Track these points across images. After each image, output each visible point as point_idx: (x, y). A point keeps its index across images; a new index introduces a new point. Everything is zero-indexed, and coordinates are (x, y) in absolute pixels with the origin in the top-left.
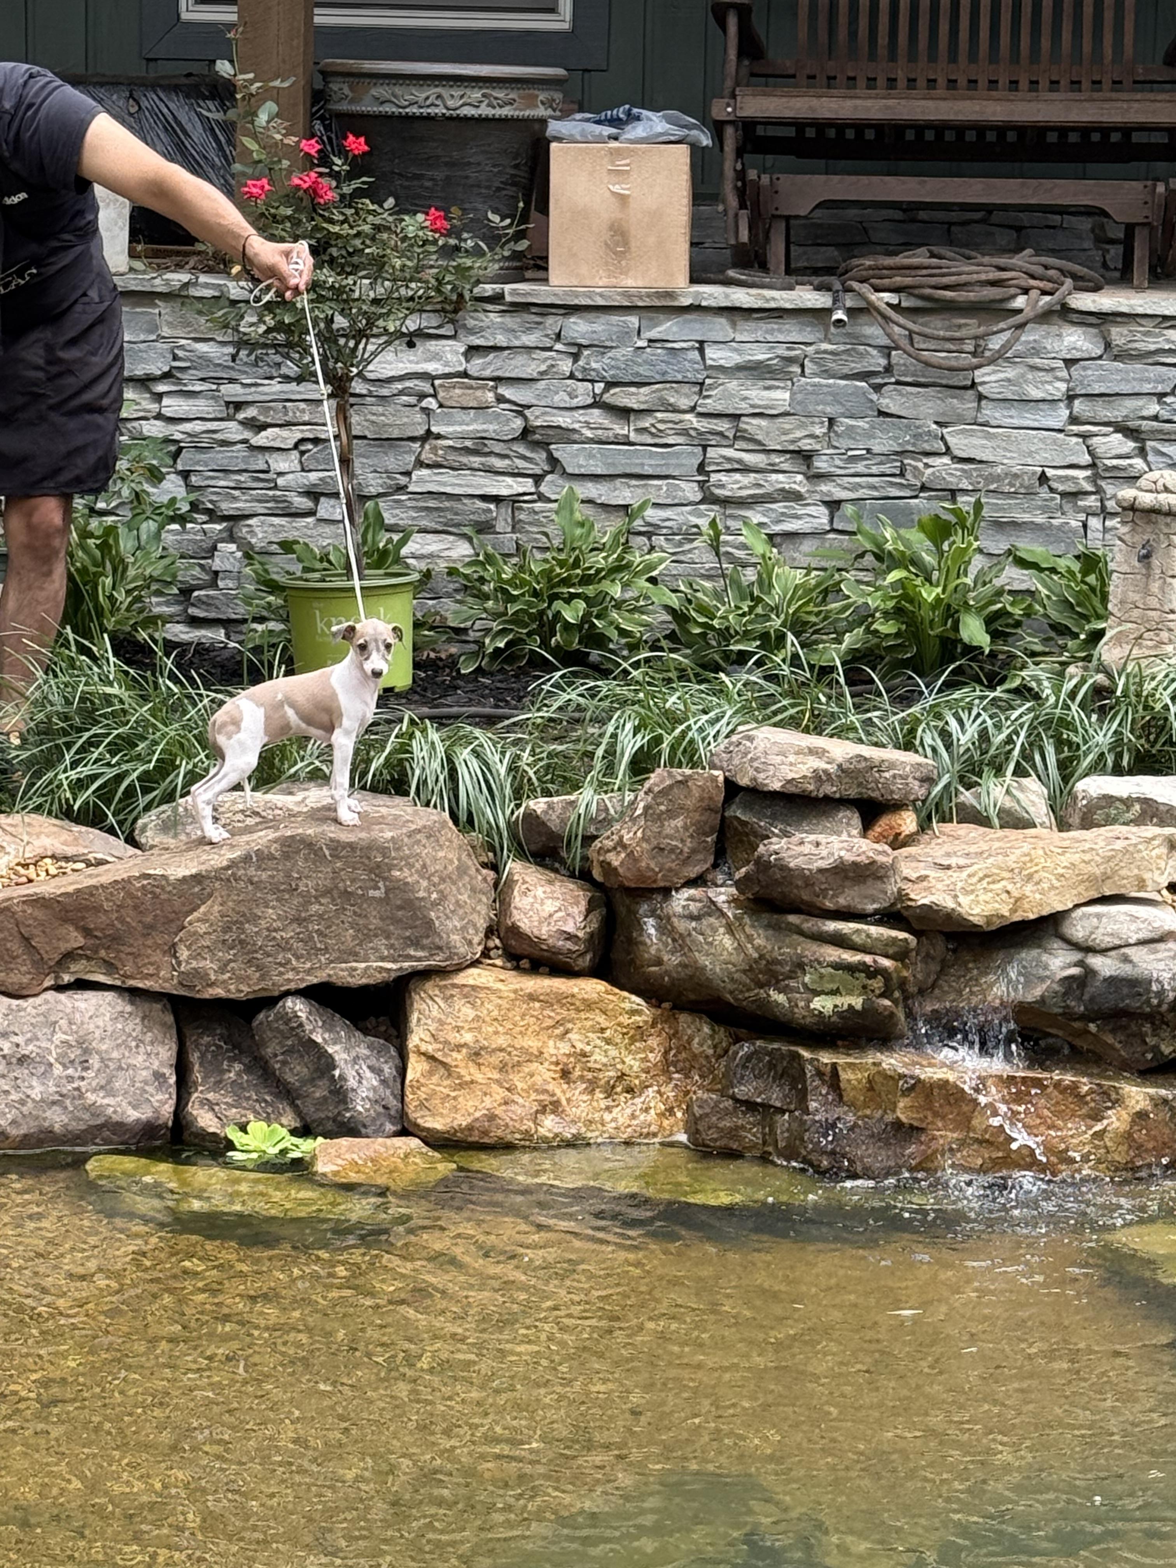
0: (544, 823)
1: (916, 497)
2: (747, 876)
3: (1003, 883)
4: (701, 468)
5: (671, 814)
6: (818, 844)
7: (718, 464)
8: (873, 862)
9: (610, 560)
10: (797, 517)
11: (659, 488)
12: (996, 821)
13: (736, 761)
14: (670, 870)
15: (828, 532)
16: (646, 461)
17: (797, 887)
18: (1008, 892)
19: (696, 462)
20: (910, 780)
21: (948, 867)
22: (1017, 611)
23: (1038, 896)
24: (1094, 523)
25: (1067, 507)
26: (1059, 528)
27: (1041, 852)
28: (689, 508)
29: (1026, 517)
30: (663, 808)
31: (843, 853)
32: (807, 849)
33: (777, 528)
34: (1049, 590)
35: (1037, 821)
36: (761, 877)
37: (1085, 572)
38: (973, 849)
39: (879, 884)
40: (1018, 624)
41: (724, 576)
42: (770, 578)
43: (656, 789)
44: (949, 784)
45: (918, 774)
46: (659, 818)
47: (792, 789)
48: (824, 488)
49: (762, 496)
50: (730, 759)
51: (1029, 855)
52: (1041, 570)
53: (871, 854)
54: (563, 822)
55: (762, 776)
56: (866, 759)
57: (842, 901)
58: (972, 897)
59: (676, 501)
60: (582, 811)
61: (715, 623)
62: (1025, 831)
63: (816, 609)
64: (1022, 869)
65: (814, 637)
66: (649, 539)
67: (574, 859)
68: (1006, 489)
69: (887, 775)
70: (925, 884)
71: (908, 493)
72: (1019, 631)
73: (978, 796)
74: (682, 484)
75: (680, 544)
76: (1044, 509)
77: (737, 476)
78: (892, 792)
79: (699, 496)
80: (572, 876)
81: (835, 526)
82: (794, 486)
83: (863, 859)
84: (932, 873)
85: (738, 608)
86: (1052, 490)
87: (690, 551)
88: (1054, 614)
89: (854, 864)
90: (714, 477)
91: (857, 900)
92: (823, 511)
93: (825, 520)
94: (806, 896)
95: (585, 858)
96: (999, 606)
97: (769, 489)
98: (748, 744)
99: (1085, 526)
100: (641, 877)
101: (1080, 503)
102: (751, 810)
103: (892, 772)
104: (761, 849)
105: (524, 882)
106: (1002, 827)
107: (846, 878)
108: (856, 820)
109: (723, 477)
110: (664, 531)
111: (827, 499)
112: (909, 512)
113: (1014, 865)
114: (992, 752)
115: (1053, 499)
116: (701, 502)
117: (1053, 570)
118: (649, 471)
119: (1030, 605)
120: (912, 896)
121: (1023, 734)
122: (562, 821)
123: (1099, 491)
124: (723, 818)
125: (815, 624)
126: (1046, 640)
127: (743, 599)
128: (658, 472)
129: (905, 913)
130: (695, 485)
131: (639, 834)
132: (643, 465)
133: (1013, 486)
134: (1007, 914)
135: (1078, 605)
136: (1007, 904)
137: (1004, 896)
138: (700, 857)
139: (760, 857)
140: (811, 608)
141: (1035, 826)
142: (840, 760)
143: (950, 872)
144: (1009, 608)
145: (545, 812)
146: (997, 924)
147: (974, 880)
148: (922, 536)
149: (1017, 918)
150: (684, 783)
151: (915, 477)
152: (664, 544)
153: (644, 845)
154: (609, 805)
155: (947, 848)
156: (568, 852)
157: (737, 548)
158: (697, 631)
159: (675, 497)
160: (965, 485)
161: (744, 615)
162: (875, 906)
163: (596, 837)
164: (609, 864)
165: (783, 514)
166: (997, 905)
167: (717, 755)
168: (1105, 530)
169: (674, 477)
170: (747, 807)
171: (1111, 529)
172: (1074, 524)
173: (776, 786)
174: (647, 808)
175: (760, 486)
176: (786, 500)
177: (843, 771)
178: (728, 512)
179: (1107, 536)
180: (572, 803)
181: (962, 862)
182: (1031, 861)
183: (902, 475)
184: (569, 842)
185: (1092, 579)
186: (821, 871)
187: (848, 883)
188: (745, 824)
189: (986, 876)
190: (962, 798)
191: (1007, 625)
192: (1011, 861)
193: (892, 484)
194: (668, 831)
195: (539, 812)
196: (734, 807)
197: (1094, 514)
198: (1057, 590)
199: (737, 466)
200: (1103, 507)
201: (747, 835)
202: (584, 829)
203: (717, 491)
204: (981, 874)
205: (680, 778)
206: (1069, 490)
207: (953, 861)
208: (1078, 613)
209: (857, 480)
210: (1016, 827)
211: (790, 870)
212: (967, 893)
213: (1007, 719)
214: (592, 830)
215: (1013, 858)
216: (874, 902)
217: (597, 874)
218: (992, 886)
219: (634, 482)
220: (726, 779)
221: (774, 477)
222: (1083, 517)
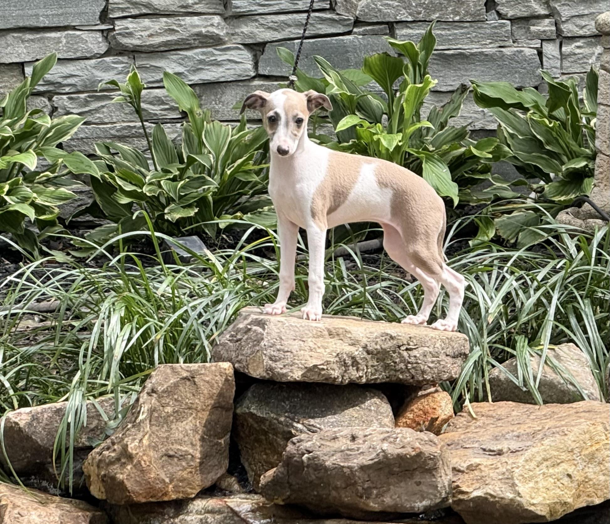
0: (28, 438)
1: (349, 33)
2: (275, 482)
3: (564, 466)
4: (104, 16)
5: (179, 416)
6: (354, 438)
7: (123, 10)
8: (420, 454)
9: (17, 126)
10: (217, 64)
11: (59, 41)
12: (538, 396)
13: (247, 350)
14: (182, 480)
15: (254, 78)
16: (41, 12)
17: (336, 488)
18: (569, 476)
19: (98, 10)
20: (442, 357)
21: (500, 453)
22: (485, 154)
23: (602, 478)
24: (550, 49)
25: (519, 33)
26: (512, 58)
27: (600, 428)
28: (93, 62)
29: (475, 48)
30: (169, 409)
31: (385, 446)
32: (343, 444)
33: (196, 78)
34: (514, 128)
35: (585, 393)
36: (293, 480)
37: (553, 106)
38: (522, 430)
39: (427, 479)
40: (486, 170)
41: (146, 135)
42: (200, 136)
43: (160, 389)
44: (481, 358)
45: (449, 351)
46: (166, 421)
47: (315, 378)
48: (245, 29)
49: (177, 42)
50: (239, 349)
51: (588, 431)
52: (506, 106)
53: (417, 445)
54: (51, 434)
55: (279, 365)
56: (392, 338)
57: (388, 500)
58: (531, 484)
59: (79, 55)
60: (71, 419)
61: (145, 189)
62: (574, 405)
63: (256, 168)
64: (582, 448)
65: (255, 199)
66: (50, 99)
67: (66, 475)
68: (451, 18)
69: (415, 353)
70: (477, 473)
71: (341, 30)
72: (489, 177)
73: (514, 371)
74: (84, 35)
75: (86, 103)
76: (494, 38)
77: (146, 22)
78: (423, 372)
79: (103, 48)
80: (65, 494)
81: (261, 72)
82: (211, 29)
83: (409, 451)
84: (485, 461)
85: (167, 172)
86: (500, 16)
87: (97, 110)
88: (522, 156)
89: (401, 458)
90: (119, 25)
91: (404, 497)
92: (246, 56)
93: (249, 66)
94: (347, 498)
95: (79, 473)
96: (463, 149)
97: (183, 34)
98: (260, 330)
99: (540, 54)
100: (150, 489)
101: (532, 28)
102: (267, 404)
103: (421, 350)
104: (290, 448)
105: (15, 506)
106: (545, 402)
107: (391, 473)
108: (386, 408)
109: (130, 24)
110: (67, 89)
111: (251, 41)
112: (344, 50)
113: (574, 445)
114: (524, 319)
115: (503, 26)
116: (107, 54)
117: (519, 106)
118: (44, 22)
119: (498, 147)
120: (464, 488)
121: (555, 296)
122: (49, 433)
123: (552, 14)
124: (235, 416)
125: (256, 184)
126: (515, 185)
127: (170, 162)
128: (55, 22)
129: (457, 508)
130: (99, 35)
131: (145, 442)
132: (37, 15)
133: (458, 14)
134: (570, 500)
135: (548, 143)
136: (570, 489)
137: (566, 480)
138: (215, 461)
139: (291, 457)
140: (251, 166)
141: (583, 399)
142: (364, 341)
143: (503, 459)
144: (475, 152)
145: (30, 424)
146: (561, 512)
147: (533, 464)
148: (367, 77)
149: (581, 503)
150: (190, 379)
151: (348, 10)
152: (67, 104)
153: (152, 453)
154: (101, 411)
155: (492, 430)
156: (59, 467)
157: (151, 103)
158: (125, 200)
159: (77, 50)
160: (404, 16)
161: (174, 179)
162: (425, 503)
163: (91, 448)
164: (113, 478)
165: (201, 62)
166: (558, 491)
167: (224, 345)
168: (563, 57)
169: (74, 28)
170: (263, 401)
171: (569, 55)
172: (528, 52)
173: (297, 375)
174: (152, 411)
175: (172, 31)
176: (204, 45)
177: (368, 352)
178: (139, 63)
179: (566, 64)
180: (59, 412)
181: (514, 445)
182: (591, 439)
183: (332, 9)
184: (59, 457)
185: (560, 113)
186: (363, 468)
187: (392, 480)
188: (262, 420)
189: (546, 460)
190: (496, 372)
191: (474, 171)
192: (570, 441)
193: (323, 20)
194: (177, 435)
195: (22, 424)
196: (247, 402)
197: (549, 40)
198: (523, 128)
199: (144, 11)
200: (559, 32)
201: (266, 433)
202: (76, 440)
203: (126, 41)
204: (539, 459)
205: (185, 374)
206: (519, 14)
207: (504, 445)
208: (549, 153)
209: (283, 17)
210: (562, 402)
211: (326, 469)
212: (526, 480)
213: (532, 280)
214: (84, 441)
215: (571, 436)
216: (423, 498)
217: (96, 491)
218: (551, 471)
219: (28, 36)
220: (237, 373)
221: (188, 20)
222: (537, 43)
